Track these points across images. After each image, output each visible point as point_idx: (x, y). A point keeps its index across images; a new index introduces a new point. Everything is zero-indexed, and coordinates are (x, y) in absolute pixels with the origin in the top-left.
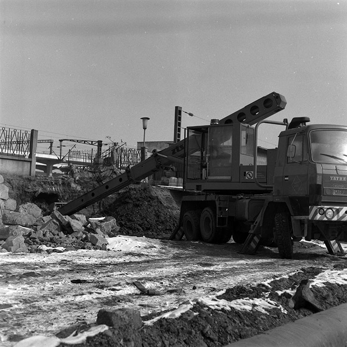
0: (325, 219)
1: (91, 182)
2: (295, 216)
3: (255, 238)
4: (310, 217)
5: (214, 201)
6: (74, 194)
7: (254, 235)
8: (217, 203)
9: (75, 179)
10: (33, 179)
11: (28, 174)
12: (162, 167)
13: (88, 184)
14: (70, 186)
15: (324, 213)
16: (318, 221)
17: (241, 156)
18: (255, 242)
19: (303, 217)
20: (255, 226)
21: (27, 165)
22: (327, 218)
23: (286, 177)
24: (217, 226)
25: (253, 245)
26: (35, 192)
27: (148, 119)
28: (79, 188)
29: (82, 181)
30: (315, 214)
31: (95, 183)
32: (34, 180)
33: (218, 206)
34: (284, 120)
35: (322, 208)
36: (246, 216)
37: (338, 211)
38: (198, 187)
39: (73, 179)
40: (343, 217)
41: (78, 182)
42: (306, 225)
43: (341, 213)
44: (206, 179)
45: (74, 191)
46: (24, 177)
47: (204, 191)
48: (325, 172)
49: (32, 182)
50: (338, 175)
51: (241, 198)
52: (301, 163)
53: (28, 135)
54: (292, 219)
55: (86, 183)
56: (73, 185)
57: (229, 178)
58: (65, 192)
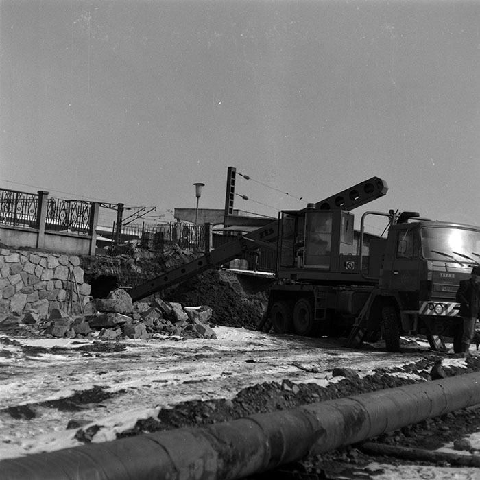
0: (435, 314)
1: (153, 264)
2: (404, 310)
3: (360, 332)
4: (420, 312)
5: (312, 292)
6: (134, 277)
7: (359, 328)
8: (316, 294)
9: (135, 259)
10: (93, 259)
11: (88, 253)
12: (248, 252)
13: (150, 266)
14: (131, 268)
15: (434, 309)
16: (428, 316)
17: (341, 244)
18: (359, 336)
19: (413, 312)
20: (359, 319)
21: (87, 243)
22: (436, 313)
23: (396, 271)
24: (316, 319)
25: (358, 339)
26: (94, 274)
27: (203, 185)
28: (139, 270)
29: (143, 263)
30: (426, 309)
31: (157, 264)
32: (94, 261)
33: (316, 297)
34: (390, 210)
35: (432, 304)
36: (350, 309)
37: (447, 306)
38: (293, 276)
39: (134, 260)
40: (451, 312)
41: (139, 264)
42: (416, 320)
43: (450, 309)
44: (301, 267)
45: (135, 274)
46: (84, 256)
47: (300, 280)
48: (436, 269)
49: (91, 263)
50: (447, 272)
51: (344, 290)
52: (411, 259)
53: (88, 209)
54: (401, 313)
55: (147, 264)
56: (133, 267)
57: (328, 267)
58: (124, 274)
